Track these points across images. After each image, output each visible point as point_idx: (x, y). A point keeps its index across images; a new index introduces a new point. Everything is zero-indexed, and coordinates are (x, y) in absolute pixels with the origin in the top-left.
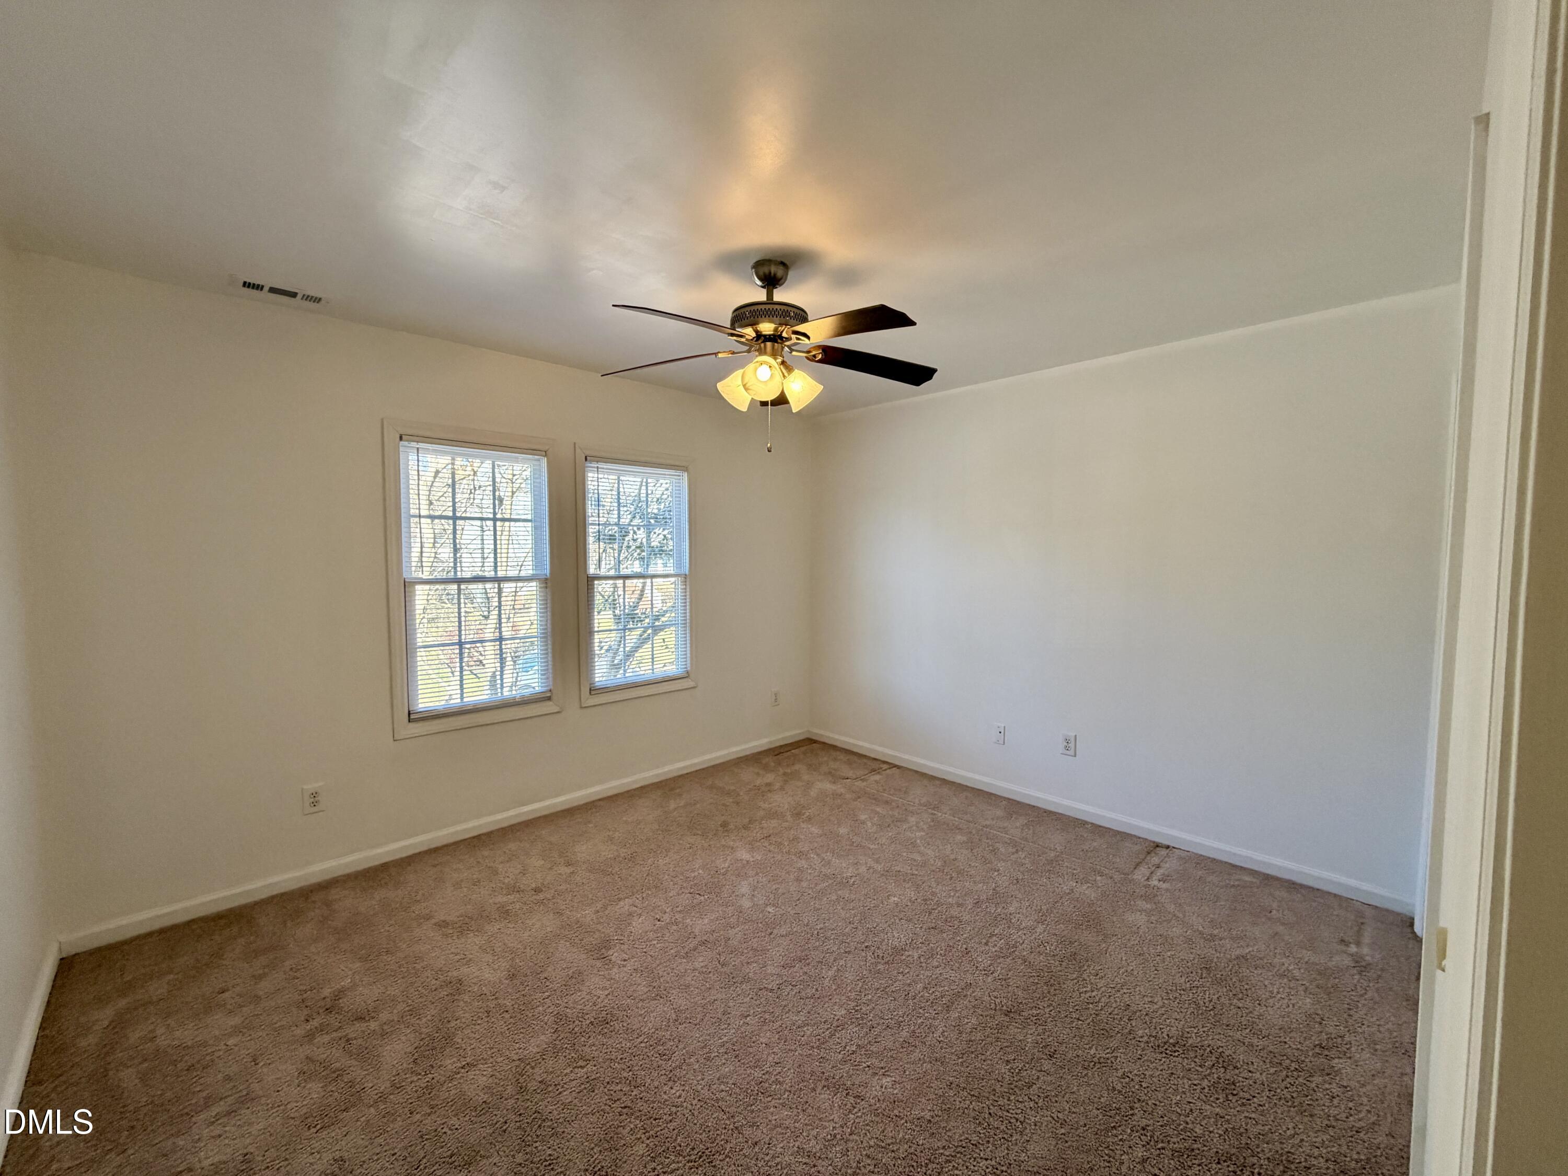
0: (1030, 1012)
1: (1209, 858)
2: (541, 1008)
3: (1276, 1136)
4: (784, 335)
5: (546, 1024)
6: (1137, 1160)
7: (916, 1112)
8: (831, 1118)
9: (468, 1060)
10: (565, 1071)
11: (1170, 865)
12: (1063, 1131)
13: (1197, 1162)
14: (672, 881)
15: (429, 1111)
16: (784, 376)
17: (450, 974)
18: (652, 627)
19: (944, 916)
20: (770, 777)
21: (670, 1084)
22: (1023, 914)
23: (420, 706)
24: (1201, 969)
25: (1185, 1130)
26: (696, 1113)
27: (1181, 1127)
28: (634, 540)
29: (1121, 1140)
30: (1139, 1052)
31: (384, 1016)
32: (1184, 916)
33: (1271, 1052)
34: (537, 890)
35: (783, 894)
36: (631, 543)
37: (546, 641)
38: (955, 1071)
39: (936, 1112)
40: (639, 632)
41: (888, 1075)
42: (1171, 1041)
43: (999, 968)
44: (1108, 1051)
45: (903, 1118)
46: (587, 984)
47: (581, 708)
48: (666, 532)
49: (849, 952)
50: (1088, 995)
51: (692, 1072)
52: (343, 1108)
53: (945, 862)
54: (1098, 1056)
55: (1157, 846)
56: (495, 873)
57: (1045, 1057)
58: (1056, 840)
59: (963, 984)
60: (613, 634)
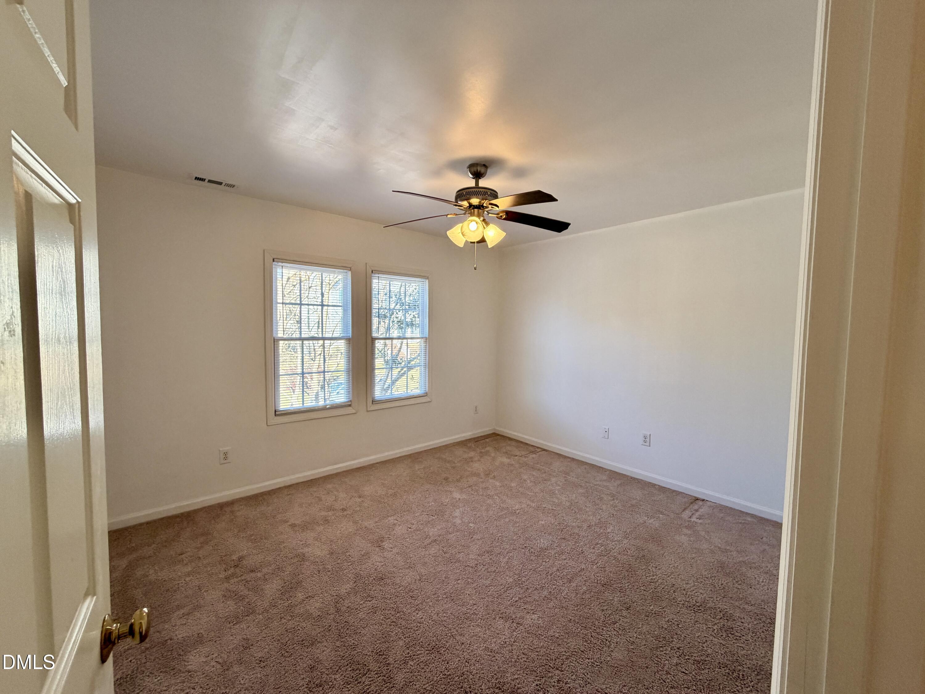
0: (617, 585)
1: (728, 507)
2: (347, 571)
3: (754, 657)
4: (485, 205)
5: (350, 578)
6: (673, 664)
7: (551, 633)
8: (504, 633)
9: (310, 594)
10: (361, 602)
11: (704, 510)
12: (632, 647)
13: (707, 667)
14: (417, 508)
15: (290, 618)
16: (484, 228)
17: (298, 551)
18: (407, 367)
19: (570, 533)
20: (472, 454)
21: (417, 612)
22: (615, 533)
23: (281, 407)
24: (718, 567)
25: (702, 650)
26: (431, 627)
27: (700, 649)
28: (397, 318)
29: (665, 653)
30: (678, 609)
31: (265, 570)
32: (710, 538)
33: (755, 613)
34: (343, 510)
35: (479, 517)
36: (395, 319)
37: (349, 374)
38: (573, 613)
39: (561, 634)
40: (399, 370)
41: (536, 614)
42: (697, 604)
43: (600, 561)
44: (660, 608)
45: (543, 636)
46: (371, 559)
47: (368, 411)
48: (414, 313)
49: (515, 549)
50: (651, 577)
51: (428, 606)
52: (246, 614)
53: (571, 503)
54: (654, 610)
55: (697, 499)
56: (320, 500)
57: (624, 609)
58: (637, 494)
59: (579, 569)
60: (385, 370)
